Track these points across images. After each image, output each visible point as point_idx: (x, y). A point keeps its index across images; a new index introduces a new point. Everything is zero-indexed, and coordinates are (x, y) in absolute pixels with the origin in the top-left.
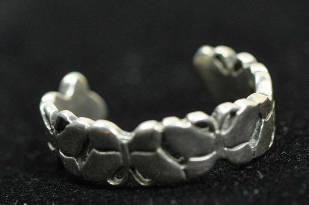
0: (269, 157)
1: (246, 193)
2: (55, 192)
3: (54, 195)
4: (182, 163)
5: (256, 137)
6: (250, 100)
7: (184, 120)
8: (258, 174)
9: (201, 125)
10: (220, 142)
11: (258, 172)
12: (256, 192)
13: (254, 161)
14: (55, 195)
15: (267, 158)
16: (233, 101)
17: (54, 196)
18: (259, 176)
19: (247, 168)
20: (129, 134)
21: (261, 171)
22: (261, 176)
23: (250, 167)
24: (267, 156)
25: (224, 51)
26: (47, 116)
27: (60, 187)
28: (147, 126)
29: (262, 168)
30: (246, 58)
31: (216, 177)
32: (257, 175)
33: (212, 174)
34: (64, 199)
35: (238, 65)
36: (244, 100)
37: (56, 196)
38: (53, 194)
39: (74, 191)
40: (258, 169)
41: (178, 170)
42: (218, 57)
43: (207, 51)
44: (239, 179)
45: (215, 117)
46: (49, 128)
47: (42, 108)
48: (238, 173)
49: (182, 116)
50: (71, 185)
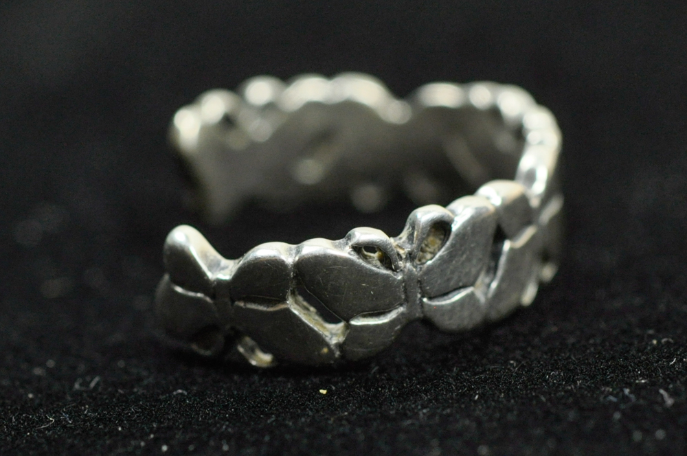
0: (681, 360)
1: (637, 436)
2: (228, 420)
3: (224, 427)
8: (662, 395)
11: (662, 391)
12: (660, 434)
14: (228, 426)
15: (678, 361)
17: (226, 429)
18: (664, 401)
19: (637, 381)
21: (667, 390)
22: (669, 401)
23: (643, 381)
24: (677, 358)
27: (236, 409)
29: (669, 384)
31: (571, 400)
32: (659, 399)
33: (563, 393)
34: (248, 436)
37: (230, 430)
38: (223, 424)
39: (266, 421)
40: (661, 387)
44: (623, 406)
48: (618, 393)
50: (259, 407)
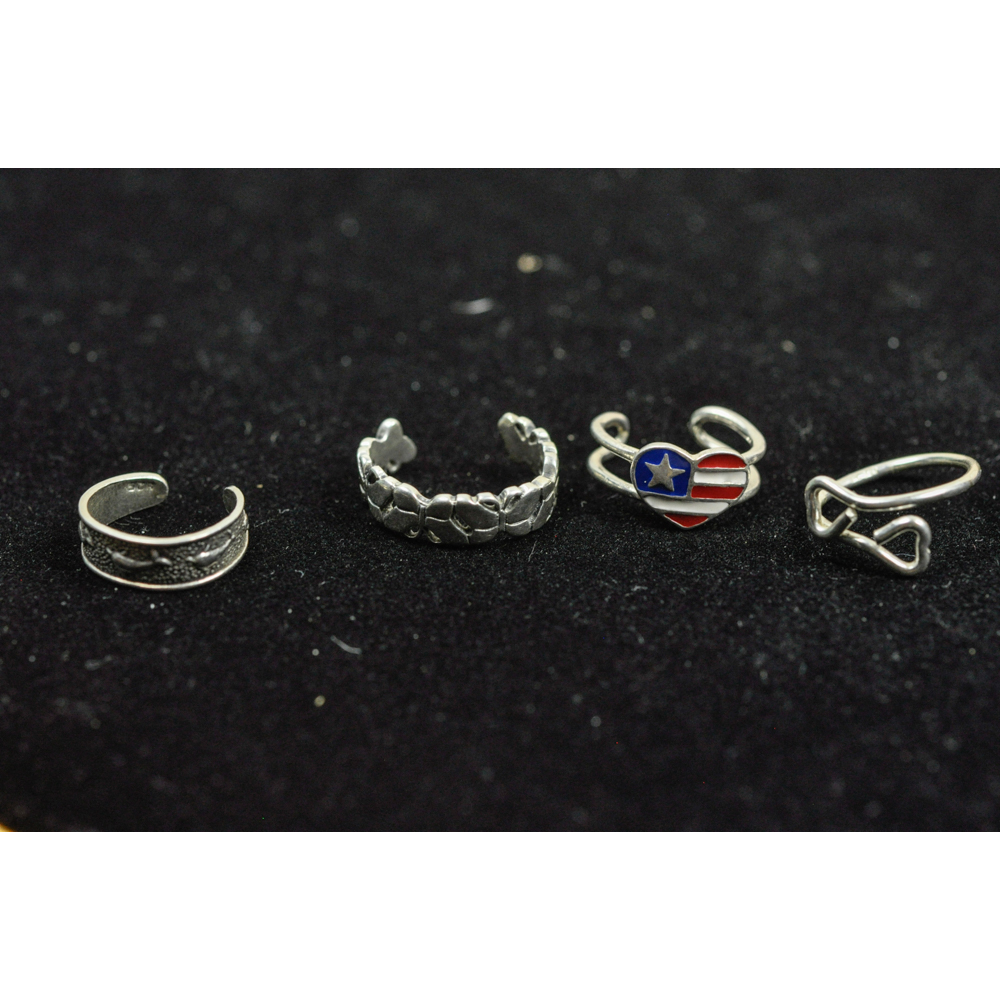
4: (467, 531)
5: (535, 515)
6: (535, 483)
7: (474, 498)
9: (489, 503)
10: (503, 518)
13: (532, 533)
16: (518, 485)
20: (427, 500)
25: (525, 422)
26: (361, 463)
28: (443, 498)
30: (541, 433)
35: (533, 437)
36: (528, 484)
41: (464, 536)
42: (519, 426)
43: (510, 418)
45: (502, 498)
46: (362, 475)
47: (358, 455)
49: (473, 494)
